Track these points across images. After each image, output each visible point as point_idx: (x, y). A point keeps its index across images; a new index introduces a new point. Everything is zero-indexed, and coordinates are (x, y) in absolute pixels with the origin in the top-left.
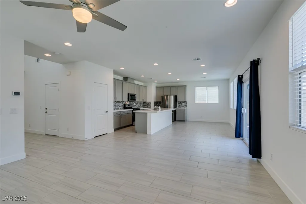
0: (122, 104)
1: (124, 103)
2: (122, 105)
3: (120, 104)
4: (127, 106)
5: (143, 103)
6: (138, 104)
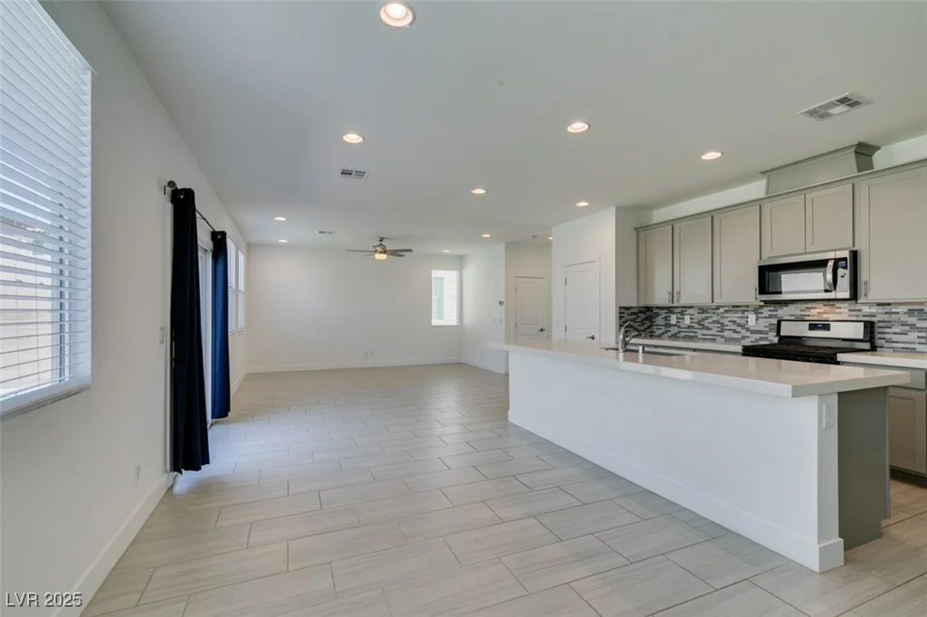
3: (752, 317)
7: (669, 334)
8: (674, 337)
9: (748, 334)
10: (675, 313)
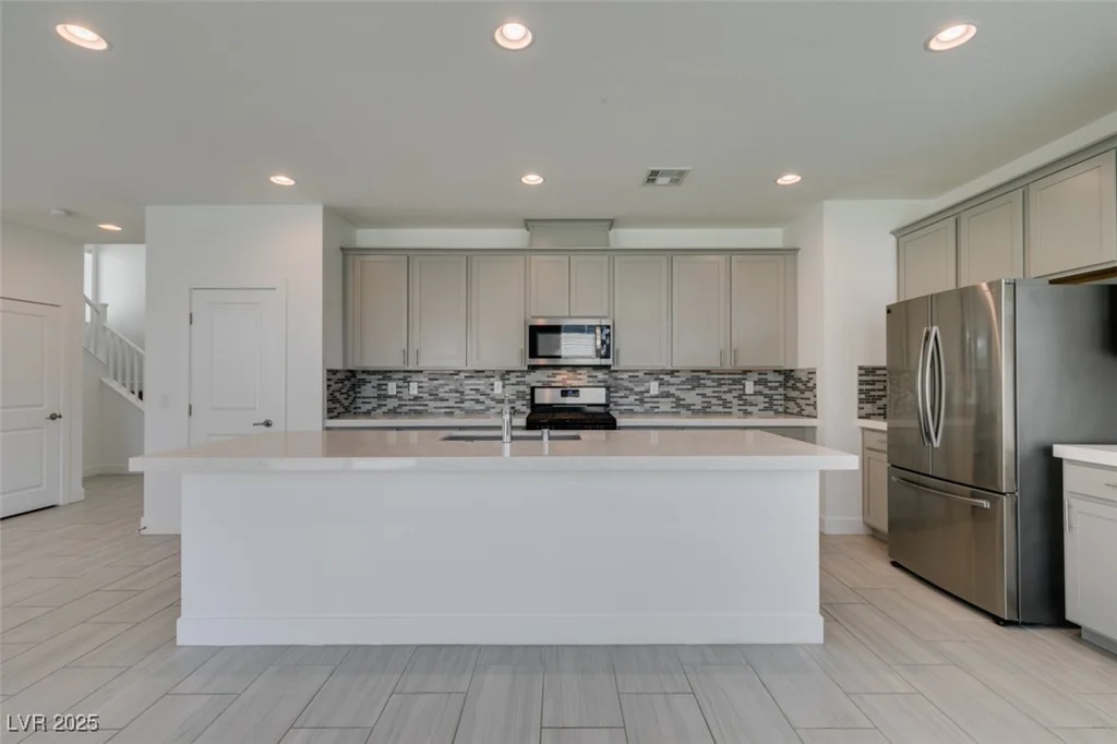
1: (536, 380)
2: (521, 395)
5: (781, 378)
6: (705, 386)
7: (385, 409)
8: (394, 412)
9: (493, 404)
10: (395, 380)
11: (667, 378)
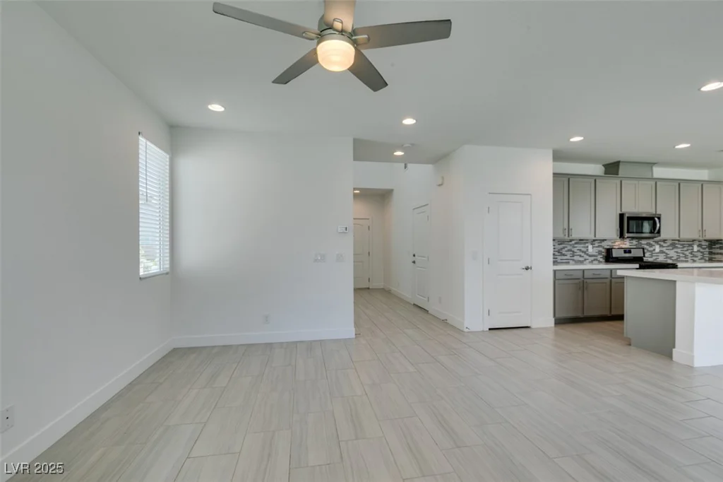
0: (599, 246)
1: (606, 245)
2: (600, 253)
3: (590, 247)
4: (615, 254)
5: (707, 244)
6: (677, 247)
11: (662, 243)
